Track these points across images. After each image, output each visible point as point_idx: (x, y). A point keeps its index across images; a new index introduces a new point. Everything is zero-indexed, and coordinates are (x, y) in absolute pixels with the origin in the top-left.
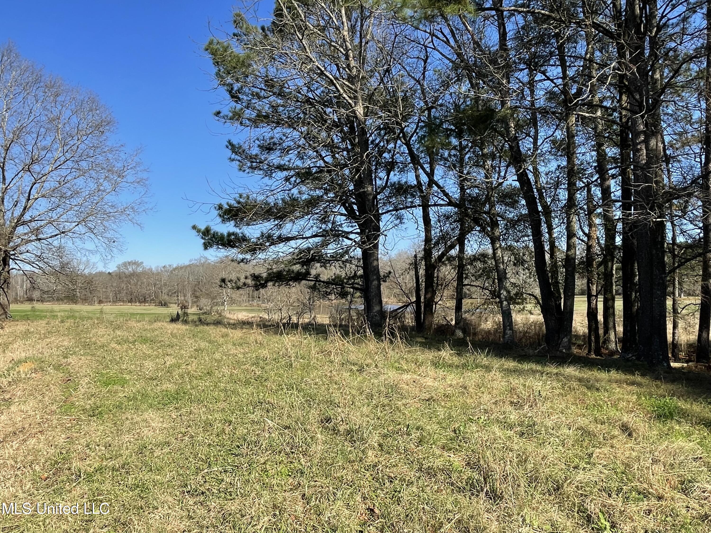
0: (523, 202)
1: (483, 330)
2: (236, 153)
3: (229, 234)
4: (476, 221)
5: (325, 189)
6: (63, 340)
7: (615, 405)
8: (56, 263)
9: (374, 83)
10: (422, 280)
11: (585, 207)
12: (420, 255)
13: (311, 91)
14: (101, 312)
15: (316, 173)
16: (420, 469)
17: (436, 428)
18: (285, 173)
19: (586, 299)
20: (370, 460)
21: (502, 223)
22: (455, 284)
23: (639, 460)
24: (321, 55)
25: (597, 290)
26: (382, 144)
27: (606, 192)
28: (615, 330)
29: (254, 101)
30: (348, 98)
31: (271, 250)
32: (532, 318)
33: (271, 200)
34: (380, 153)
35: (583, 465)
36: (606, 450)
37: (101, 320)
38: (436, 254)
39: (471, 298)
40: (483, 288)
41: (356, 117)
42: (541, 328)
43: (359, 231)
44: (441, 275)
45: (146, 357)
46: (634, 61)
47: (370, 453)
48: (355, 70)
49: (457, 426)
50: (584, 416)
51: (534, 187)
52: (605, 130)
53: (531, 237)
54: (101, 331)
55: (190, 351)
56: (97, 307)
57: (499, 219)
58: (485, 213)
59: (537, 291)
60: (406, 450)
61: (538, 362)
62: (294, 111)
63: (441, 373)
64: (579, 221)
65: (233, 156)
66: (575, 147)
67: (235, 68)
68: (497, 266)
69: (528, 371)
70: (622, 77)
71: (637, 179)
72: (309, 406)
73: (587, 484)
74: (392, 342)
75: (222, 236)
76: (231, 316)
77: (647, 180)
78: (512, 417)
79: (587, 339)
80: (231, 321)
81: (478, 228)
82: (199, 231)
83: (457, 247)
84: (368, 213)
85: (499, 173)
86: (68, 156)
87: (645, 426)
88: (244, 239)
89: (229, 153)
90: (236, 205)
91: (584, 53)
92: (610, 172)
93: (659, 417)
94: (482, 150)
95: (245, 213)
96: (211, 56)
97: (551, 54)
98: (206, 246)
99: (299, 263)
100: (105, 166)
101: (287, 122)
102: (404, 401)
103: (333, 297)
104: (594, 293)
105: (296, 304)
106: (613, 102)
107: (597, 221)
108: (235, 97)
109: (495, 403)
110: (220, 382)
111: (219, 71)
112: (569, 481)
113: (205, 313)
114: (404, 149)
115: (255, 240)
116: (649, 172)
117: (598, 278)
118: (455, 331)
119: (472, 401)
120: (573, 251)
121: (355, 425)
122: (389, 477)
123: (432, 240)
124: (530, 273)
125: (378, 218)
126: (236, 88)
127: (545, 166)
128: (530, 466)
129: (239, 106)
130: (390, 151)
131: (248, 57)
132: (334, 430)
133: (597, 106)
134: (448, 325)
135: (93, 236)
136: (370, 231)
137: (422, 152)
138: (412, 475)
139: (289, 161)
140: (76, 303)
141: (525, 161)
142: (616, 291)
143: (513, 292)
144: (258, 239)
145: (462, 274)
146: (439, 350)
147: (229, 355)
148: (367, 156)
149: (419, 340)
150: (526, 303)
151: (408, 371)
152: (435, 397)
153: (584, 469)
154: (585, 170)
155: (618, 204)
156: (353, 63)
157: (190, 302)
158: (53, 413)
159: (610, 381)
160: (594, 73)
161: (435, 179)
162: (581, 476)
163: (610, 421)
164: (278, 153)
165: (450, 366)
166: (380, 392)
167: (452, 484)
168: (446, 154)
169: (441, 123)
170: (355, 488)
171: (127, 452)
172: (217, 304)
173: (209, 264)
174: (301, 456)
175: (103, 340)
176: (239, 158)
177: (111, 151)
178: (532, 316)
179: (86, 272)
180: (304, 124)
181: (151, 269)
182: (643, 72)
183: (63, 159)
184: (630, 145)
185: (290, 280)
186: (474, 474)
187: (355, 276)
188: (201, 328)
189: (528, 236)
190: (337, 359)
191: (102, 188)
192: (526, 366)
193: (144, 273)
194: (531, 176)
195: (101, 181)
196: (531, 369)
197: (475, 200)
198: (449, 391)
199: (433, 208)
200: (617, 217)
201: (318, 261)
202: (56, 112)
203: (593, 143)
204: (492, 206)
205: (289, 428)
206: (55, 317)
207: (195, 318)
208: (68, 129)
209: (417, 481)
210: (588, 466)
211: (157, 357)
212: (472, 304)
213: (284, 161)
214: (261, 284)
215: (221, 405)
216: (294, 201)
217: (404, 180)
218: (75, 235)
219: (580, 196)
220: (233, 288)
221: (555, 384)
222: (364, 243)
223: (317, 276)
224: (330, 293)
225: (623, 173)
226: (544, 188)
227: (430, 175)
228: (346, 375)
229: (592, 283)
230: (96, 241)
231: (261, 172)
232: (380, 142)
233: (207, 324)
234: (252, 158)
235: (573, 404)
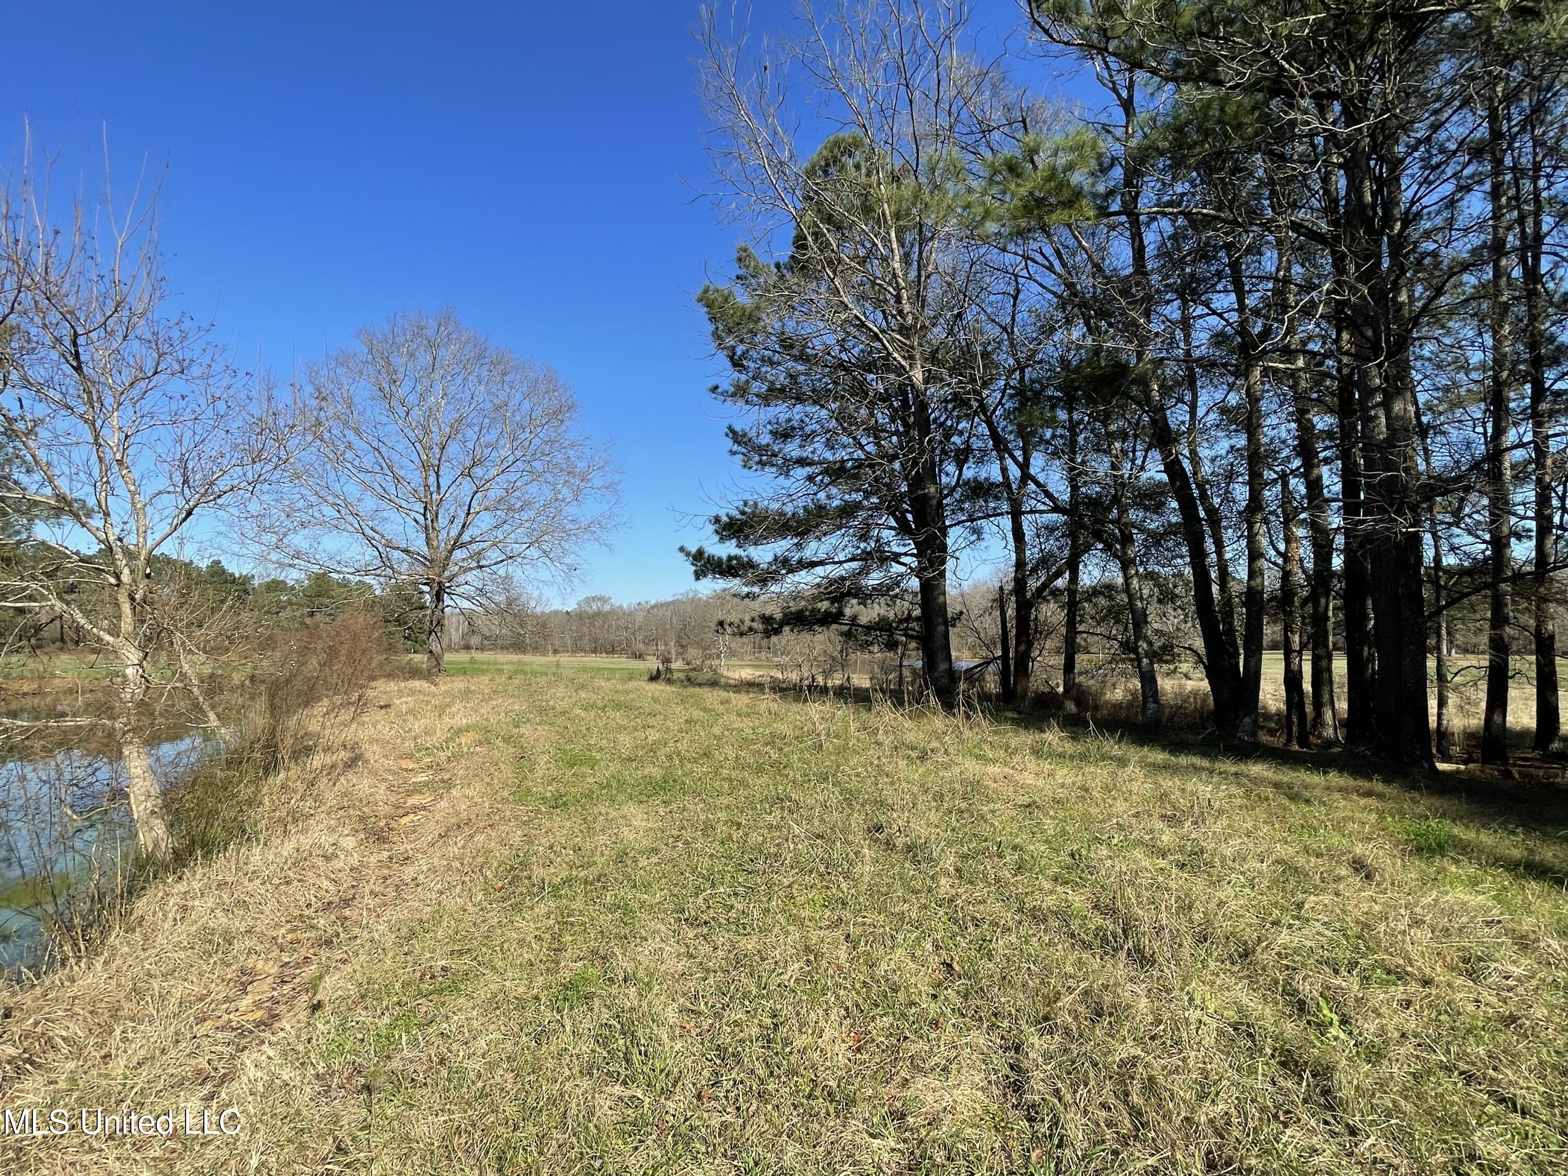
0: (1175, 504)
1: (1106, 702)
2: (739, 444)
3: (730, 558)
4: (1098, 535)
5: (865, 491)
6: (513, 703)
7: (1338, 828)
8: (501, 598)
9: (938, 333)
10: (1011, 624)
11: (1279, 511)
12: (1010, 587)
13: (846, 350)
14: (558, 665)
15: (853, 468)
16: (1020, 910)
17: (1043, 848)
18: (808, 470)
19: (1282, 656)
20: (942, 890)
21: (1139, 537)
22: (1064, 630)
23: (1387, 918)
24: (861, 298)
25: (1301, 643)
26: (949, 423)
27: (1314, 486)
28: (1333, 707)
29: (764, 369)
30: (899, 359)
31: (788, 580)
32: (1190, 685)
33: (789, 509)
34: (947, 437)
35: (1287, 919)
36: (1326, 899)
37: (559, 677)
38: (1033, 584)
39: (1088, 652)
40: (1109, 638)
41: (913, 386)
42: (1204, 701)
43: (915, 551)
44: (1041, 618)
45: (621, 729)
46: (1364, 278)
47: (943, 881)
48: (910, 317)
49: (1075, 848)
50: (1286, 842)
51: (1191, 480)
52: (1311, 388)
53: (1188, 560)
54: (561, 691)
55: (679, 724)
56: (551, 658)
57: (1135, 531)
58: (1112, 522)
59: (1199, 643)
60: (998, 880)
61: (1204, 755)
62: (820, 380)
63: (1047, 766)
64: (1269, 532)
65: (735, 448)
66: (1259, 418)
67: (738, 324)
68: (1131, 603)
69: (1187, 767)
70: (1342, 304)
71: (1370, 465)
72: (850, 805)
73: (1296, 951)
74: (968, 717)
75: (720, 559)
76: (730, 674)
77: (1389, 466)
78: (1164, 837)
79: (1284, 721)
80: (732, 682)
81: (1100, 546)
82: (688, 554)
83: (1067, 575)
84: (929, 525)
85: (1133, 461)
86: (518, 454)
87: (1394, 865)
88: (750, 565)
89: (729, 443)
90: (739, 517)
91: (1274, 269)
92: (1322, 455)
93: (1419, 850)
94: (1105, 426)
95: (752, 527)
96: (706, 309)
97: (1219, 274)
98: (698, 575)
99: (827, 599)
100: (565, 466)
101: (811, 397)
102: (991, 806)
103: (875, 648)
104: (1296, 647)
105: (821, 658)
106: (1324, 343)
107: (1300, 532)
108: (737, 364)
109: (1137, 815)
110: (721, 767)
111: (717, 329)
112: (1264, 944)
113: (694, 669)
114: (984, 429)
115: (765, 566)
116: (1391, 454)
117: (1303, 623)
118: (1063, 703)
119: (1098, 810)
120: (1259, 580)
121: (920, 838)
122: (973, 918)
123: (1026, 564)
124: (1186, 615)
125: (944, 531)
126: (739, 353)
127: (1211, 448)
128: (1197, 917)
129: (743, 378)
130: (961, 433)
131: (758, 308)
132: (888, 844)
133: (1297, 351)
134: (1053, 693)
135: (548, 562)
136: (933, 552)
137: (1011, 432)
138: (1009, 917)
139: (813, 452)
140: (524, 653)
141: (1176, 441)
142: (1334, 644)
143: (1158, 644)
144: (770, 563)
145: (1075, 615)
146: (1043, 731)
147: (733, 730)
148: (930, 441)
149: (1009, 714)
150: (1180, 662)
151: (994, 761)
152: (1039, 802)
153: (1290, 926)
154: (1278, 452)
155: (1335, 505)
156: (907, 308)
157: (673, 652)
158: (505, 801)
159: (1328, 788)
160: (1291, 299)
161: (1032, 471)
162: (1284, 937)
163: (1331, 854)
164: (798, 441)
165: (1062, 755)
166: (953, 791)
167: (1073, 936)
168: (1048, 434)
169: (1043, 389)
170: (923, 932)
171: (603, 860)
172: (710, 657)
173: (700, 599)
174: (841, 879)
175: (564, 704)
176: (744, 450)
177: (572, 446)
178: (1189, 682)
179: (539, 610)
180: (835, 399)
181: (621, 607)
182: (1379, 294)
183: (511, 458)
184: (1356, 411)
185: (815, 624)
186: (1108, 922)
187: (909, 618)
188: (692, 690)
189: (1182, 557)
190: (887, 741)
191: (560, 497)
192: (1184, 760)
193: (612, 612)
194: (1186, 464)
195: (559, 487)
196: (1193, 765)
197: (1094, 503)
198: (1061, 793)
199: (1029, 516)
200: (1335, 526)
201: (856, 596)
202: (503, 395)
203: (1291, 409)
204: (1123, 511)
205: (822, 837)
206: (500, 671)
207: (682, 676)
208: (518, 418)
209: (1017, 927)
210: (1297, 922)
211: (636, 730)
212: (1090, 661)
213: (806, 453)
214: (773, 629)
215: (724, 800)
216: (821, 508)
217: (983, 475)
218: (525, 561)
219: (1270, 494)
220: (734, 635)
221: (1234, 790)
222: (925, 569)
223: (854, 618)
224: (872, 644)
225: (1345, 455)
226: (1208, 482)
227: (1024, 466)
228: (902, 763)
229: (1292, 632)
230: (552, 567)
231: (774, 470)
232: (946, 419)
233: (700, 685)
234: (761, 450)
235: (1265, 822)
